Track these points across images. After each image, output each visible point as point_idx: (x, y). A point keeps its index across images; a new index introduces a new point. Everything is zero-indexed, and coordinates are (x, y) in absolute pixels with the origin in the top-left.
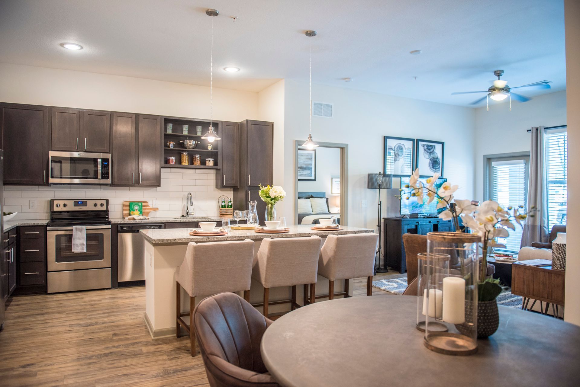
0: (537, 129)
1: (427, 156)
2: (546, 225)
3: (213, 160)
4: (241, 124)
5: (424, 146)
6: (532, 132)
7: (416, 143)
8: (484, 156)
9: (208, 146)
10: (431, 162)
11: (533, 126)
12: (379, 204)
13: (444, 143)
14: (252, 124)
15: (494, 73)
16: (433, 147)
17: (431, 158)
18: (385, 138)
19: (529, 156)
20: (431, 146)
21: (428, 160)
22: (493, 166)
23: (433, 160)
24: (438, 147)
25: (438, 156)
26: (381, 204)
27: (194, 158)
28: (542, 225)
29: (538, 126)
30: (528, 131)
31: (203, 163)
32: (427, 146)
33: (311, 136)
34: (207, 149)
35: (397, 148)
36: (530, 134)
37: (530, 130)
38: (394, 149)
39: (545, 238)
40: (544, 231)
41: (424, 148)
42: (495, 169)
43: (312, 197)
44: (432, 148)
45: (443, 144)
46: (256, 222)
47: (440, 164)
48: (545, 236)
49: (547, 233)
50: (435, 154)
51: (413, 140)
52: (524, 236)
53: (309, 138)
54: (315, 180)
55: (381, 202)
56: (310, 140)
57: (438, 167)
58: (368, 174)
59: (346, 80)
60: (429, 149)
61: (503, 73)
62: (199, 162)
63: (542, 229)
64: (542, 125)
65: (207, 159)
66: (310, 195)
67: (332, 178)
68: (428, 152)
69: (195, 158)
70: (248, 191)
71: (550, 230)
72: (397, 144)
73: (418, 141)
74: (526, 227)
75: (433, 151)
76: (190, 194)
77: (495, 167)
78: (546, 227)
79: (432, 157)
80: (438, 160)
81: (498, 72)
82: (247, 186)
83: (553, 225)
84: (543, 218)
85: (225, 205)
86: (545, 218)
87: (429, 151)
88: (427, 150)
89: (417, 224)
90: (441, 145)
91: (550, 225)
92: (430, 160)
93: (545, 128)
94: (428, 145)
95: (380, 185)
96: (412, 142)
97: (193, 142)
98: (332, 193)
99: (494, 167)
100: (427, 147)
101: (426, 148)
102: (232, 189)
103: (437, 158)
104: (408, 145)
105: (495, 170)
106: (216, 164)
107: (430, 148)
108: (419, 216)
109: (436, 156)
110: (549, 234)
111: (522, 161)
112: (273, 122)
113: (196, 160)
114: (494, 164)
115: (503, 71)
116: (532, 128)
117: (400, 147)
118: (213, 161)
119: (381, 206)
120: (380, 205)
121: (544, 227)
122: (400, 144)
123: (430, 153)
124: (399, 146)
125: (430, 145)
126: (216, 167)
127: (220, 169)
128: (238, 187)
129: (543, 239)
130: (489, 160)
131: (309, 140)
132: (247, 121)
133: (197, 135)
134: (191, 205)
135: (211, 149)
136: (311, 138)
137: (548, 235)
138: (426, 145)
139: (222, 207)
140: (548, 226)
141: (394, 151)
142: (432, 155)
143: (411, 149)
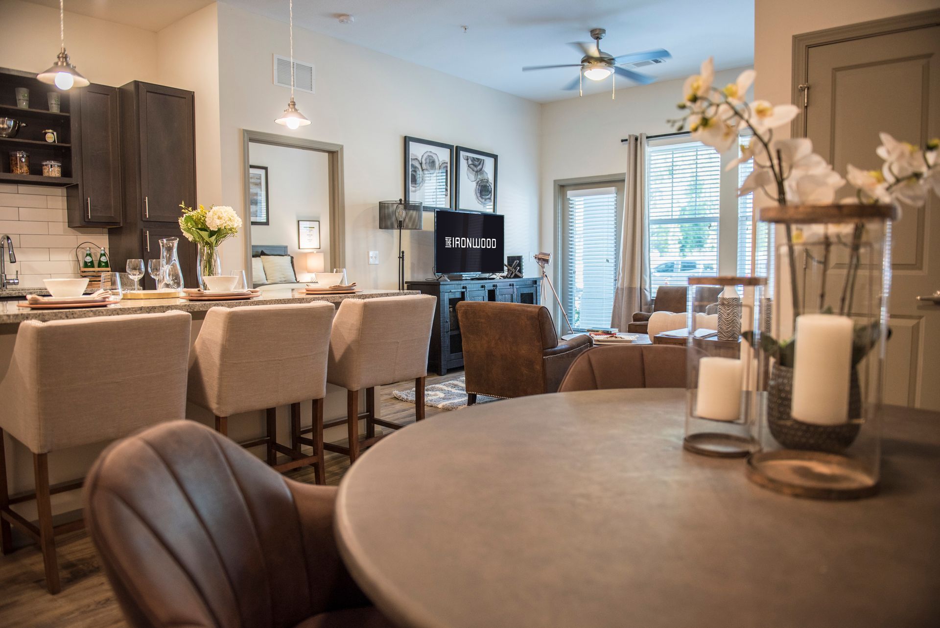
0: (636, 139)
1: (472, 177)
2: (647, 287)
3: (60, 164)
4: (121, 90)
5: (467, 160)
6: (630, 143)
7: (456, 151)
8: (555, 181)
9: (46, 133)
10: (478, 187)
11: (630, 134)
12: (400, 257)
13: (497, 156)
14: (147, 91)
15: (590, 33)
16: (481, 162)
17: (478, 180)
18: (407, 140)
19: (623, 181)
20: (478, 159)
21: (474, 184)
22: (568, 197)
23: (481, 184)
24: (489, 163)
25: (488, 178)
26: (403, 256)
27: (12, 160)
28: (642, 288)
29: (638, 134)
30: (623, 141)
31: (36, 169)
32: (472, 159)
33: (294, 102)
34: (42, 141)
35: (426, 159)
36: (626, 145)
37: (626, 140)
38: (421, 160)
39: (646, 306)
40: (645, 295)
41: (468, 163)
42: (571, 202)
43: (263, 254)
44: (480, 164)
45: (495, 157)
46: (178, 285)
47: (490, 192)
48: (646, 304)
49: (649, 299)
50: (484, 173)
51: (450, 147)
52: (617, 305)
53: (289, 105)
54: (268, 225)
55: (403, 252)
56: (292, 108)
57: (489, 196)
58: (380, 202)
59: (342, 18)
60: (476, 166)
61: (604, 35)
62: (25, 169)
63: (642, 293)
64: (644, 132)
65: (44, 163)
66: (260, 251)
67: (299, 221)
68: (473, 171)
69: (17, 159)
70: (144, 230)
71: (654, 295)
72: (426, 153)
73: (459, 149)
74: (620, 292)
75: (481, 169)
76: (8, 238)
77: (572, 199)
78: (648, 290)
79: (479, 179)
80: (488, 185)
81: (597, 33)
82: (142, 220)
83: (658, 286)
84: (644, 276)
85: (92, 262)
86: (646, 276)
87: (475, 169)
88: (472, 166)
89: (464, 290)
90: (492, 160)
91: (652, 286)
92: (477, 183)
93: (648, 137)
94: (473, 158)
95: (400, 222)
96: (449, 150)
97: (8, 122)
98: (299, 248)
99: (569, 199)
100: (472, 161)
101: (470, 162)
102: (106, 230)
103: (487, 181)
104: (443, 156)
105: (572, 204)
106: (66, 172)
107: (477, 163)
108: (463, 278)
109: (486, 178)
110: (652, 300)
111: (613, 189)
112: (194, 92)
113: (17, 164)
114: (570, 193)
115: (603, 31)
116: (630, 136)
117: (431, 158)
118: (58, 166)
119: (403, 260)
120: (401, 259)
121: (645, 289)
122: (431, 152)
123: (477, 172)
124: (429, 156)
125: (477, 158)
126: (66, 180)
127: (77, 185)
128: (121, 225)
129: (644, 307)
130: (562, 187)
131: (290, 110)
132: (137, 84)
133: (18, 107)
134: (11, 262)
135: (54, 141)
136: (294, 105)
138: (470, 157)
139: (86, 265)
140: (650, 288)
141: (421, 164)
142: (479, 177)
143: (447, 163)
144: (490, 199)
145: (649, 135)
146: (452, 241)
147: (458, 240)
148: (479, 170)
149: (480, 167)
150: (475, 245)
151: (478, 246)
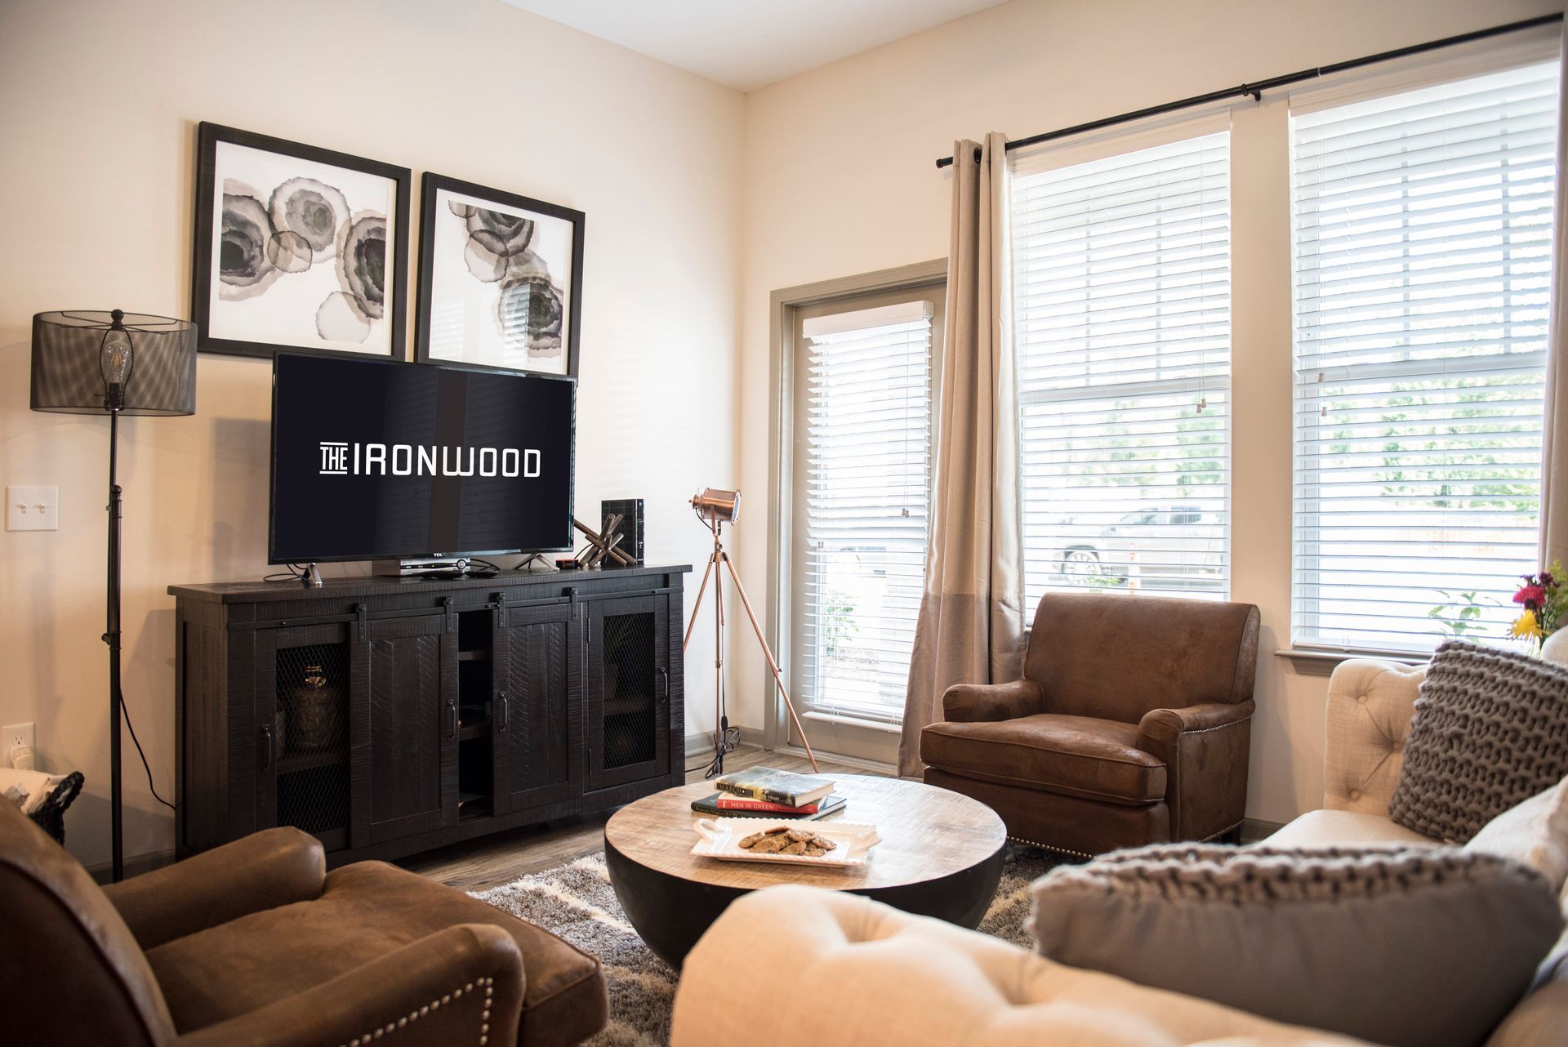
0: (977, 154)
1: (487, 267)
2: (1011, 594)
5: (467, 217)
6: (958, 166)
7: (419, 190)
8: (774, 295)
11: (961, 141)
13: (582, 215)
16: (521, 227)
17: (508, 278)
18: (208, 137)
19: (941, 283)
20: (511, 220)
22: (805, 336)
23: (524, 290)
24: (551, 232)
25: (548, 276)
28: (995, 597)
29: (980, 140)
30: (941, 163)
32: (487, 216)
35: (291, 202)
36: (947, 177)
37: (949, 161)
38: (271, 204)
39: (1009, 655)
40: (1004, 621)
41: (468, 226)
42: (814, 349)
44: (516, 233)
45: (577, 219)
47: (558, 316)
48: (1007, 648)
49: (1016, 631)
50: (535, 261)
51: (400, 175)
52: (923, 646)
57: (552, 327)
60: (500, 237)
63: (995, 613)
64: (998, 130)
68: (491, 250)
71: (1030, 617)
72: (292, 181)
73: (433, 183)
74: (931, 608)
75: (522, 249)
77: (815, 339)
78: (1014, 602)
79: (513, 275)
80: (548, 295)
83: (1042, 592)
84: (1001, 562)
86: (1008, 561)
87: (500, 246)
88: (486, 237)
90: (565, 227)
91: (1028, 590)
93: (1009, 146)
94: (492, 214)
96: (393, 182)
99: (810, 341)
100: (485, 221)
101: (478, 224)
103: (546, 283)
105: (816, 354)
107: (504, 228)
108: (403, 572)
109: (541, 275)
110: (1026, 633)
111: (918, 307)
114: (811, 326)
116: (958, 146)
117: (313, 199)
121: (1004, 603)
122: (313, 181)
123: (505, 254)
124: (304, 193)
125: (504, 215)
129: (1000, 659)
130: (791, 312)
137: (1019, 640)
138: (479, 210)
140: (1021, 599)
141: (269, 215)
142: (513, 269)
143: (383, 220)
144: (555, 335)
145: (1012, 139)
146: (350, 454)
147: (376, 453)
148: (510, 251)
149: (518, 241)
150: (452, 467)
151: (465, 468)
